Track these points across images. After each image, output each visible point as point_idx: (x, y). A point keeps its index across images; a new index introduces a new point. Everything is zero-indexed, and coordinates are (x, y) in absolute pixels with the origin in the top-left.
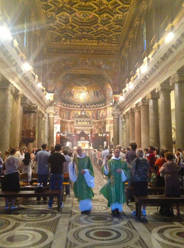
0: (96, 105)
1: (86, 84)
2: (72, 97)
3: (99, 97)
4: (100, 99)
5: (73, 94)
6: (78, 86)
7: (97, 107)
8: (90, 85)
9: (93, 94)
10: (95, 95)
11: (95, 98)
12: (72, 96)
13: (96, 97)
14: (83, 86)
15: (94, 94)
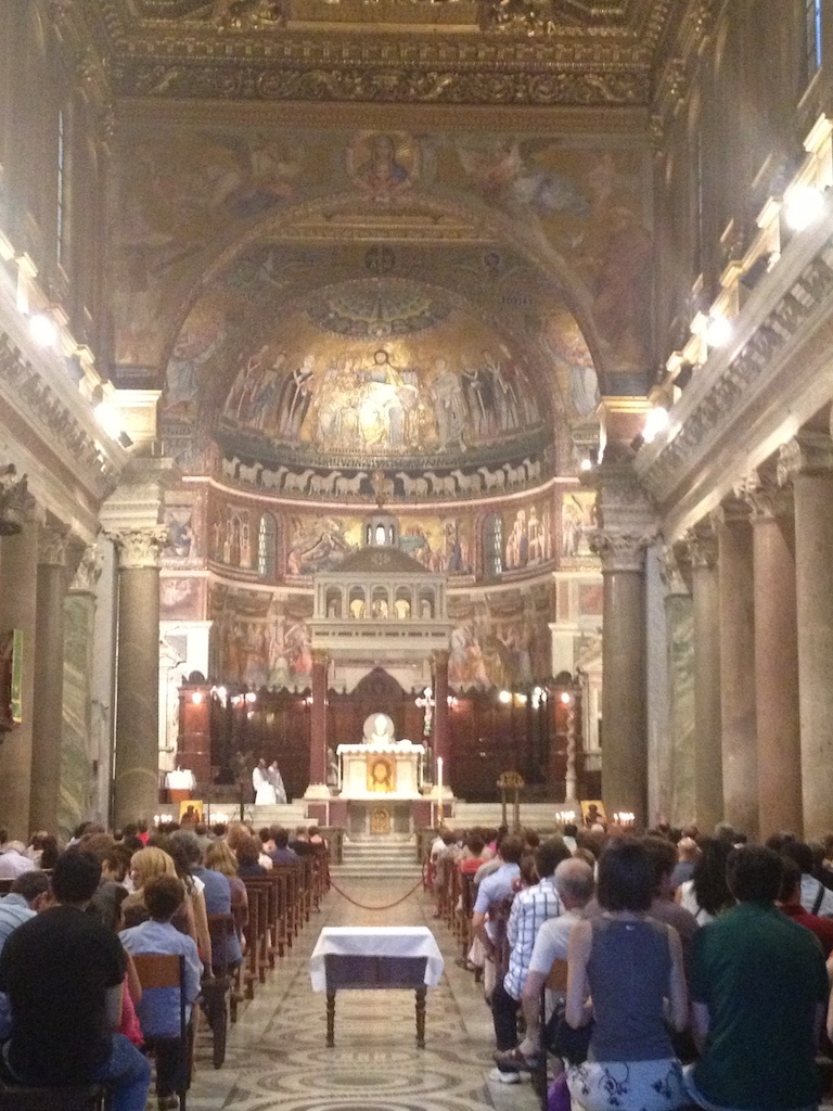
0: (482, 476)
1: (405, 317)
2: (297, 417)
3: (497, 417)
4: (507, 432)
5: (310, 394)
6: (344, 332)
7: (483, 487)
8: (430, 323)
9: (458, 389)
10: (473, 401)
11: (469, 419)
12: (302, 407)
13: (476, 414)
14: (379, 333)
15: (465, 394)
